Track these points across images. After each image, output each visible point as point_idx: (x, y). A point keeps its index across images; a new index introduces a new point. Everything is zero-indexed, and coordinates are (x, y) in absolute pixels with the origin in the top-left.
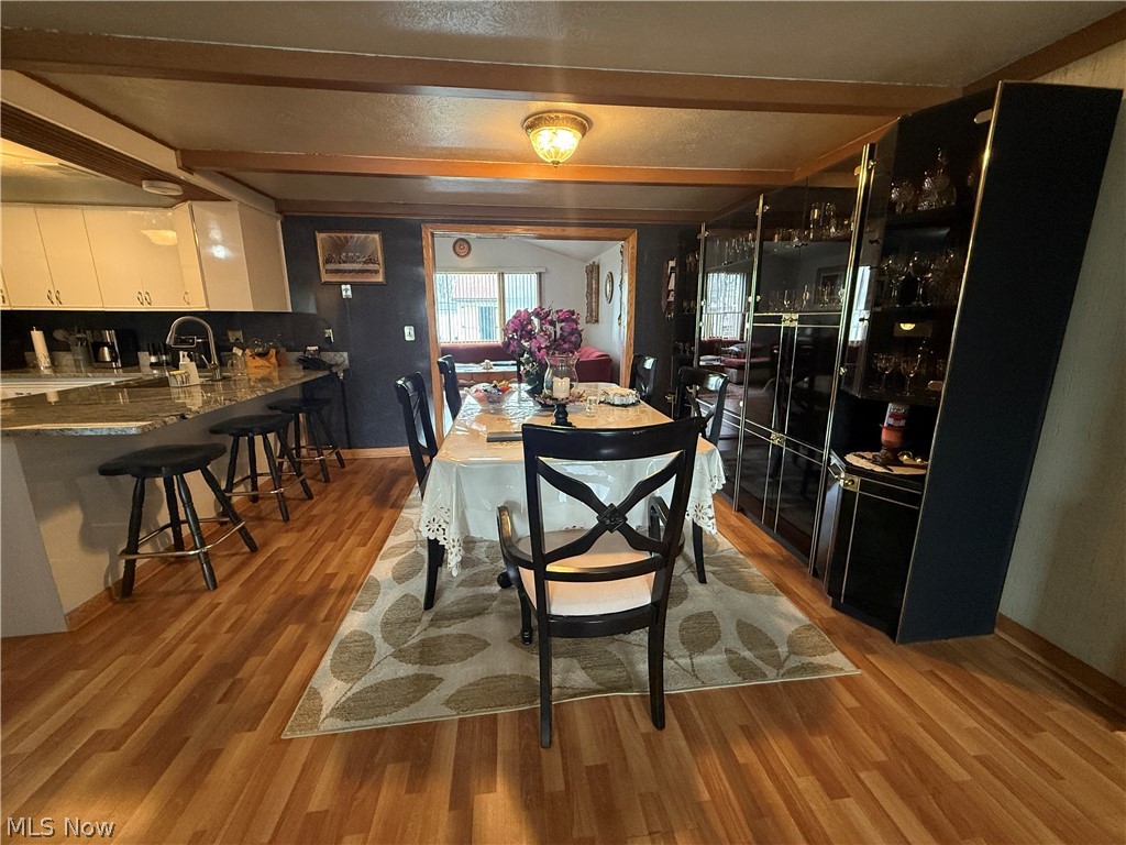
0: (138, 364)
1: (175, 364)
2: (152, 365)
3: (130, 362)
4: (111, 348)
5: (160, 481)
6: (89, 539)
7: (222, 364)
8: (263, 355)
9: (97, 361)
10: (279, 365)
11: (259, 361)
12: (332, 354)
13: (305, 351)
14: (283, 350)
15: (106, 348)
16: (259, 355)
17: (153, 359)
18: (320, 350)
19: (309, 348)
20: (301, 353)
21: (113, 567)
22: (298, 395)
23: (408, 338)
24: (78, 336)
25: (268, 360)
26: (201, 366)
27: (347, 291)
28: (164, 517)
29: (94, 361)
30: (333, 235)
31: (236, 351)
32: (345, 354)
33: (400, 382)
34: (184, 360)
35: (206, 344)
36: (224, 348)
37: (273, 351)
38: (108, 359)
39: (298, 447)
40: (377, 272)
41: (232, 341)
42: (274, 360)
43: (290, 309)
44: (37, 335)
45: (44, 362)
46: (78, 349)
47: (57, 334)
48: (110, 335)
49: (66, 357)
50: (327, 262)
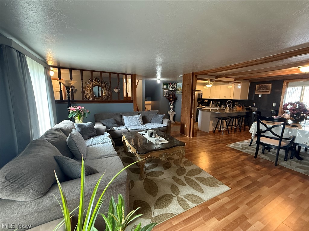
1: (226, 107)
2: (223, 107)
3: (220, 106)
4: (219, 104)
5: (221, 120)
6: (213, 125)
7: (233, 108)
10: (242, 109)
11: (239, 108)
12: (253, 108)
14: (244, 106)
16: (239, 107)
18: (251, 107)
19: (249, 106)
20: (247, 107)
21: (214, 129)
22: (245, 114)
23: (273, 106)
24: (215, 102)
26: (229, 108)
27: (260, 96)
28: (220, 126)
29: (216, 106)
30: (260, 85)
31: (236, 106)
32: (257, 108)
33: (272, 111)
34: (227, 106)
35: (231, 104)
36: (234, 105)
37: (242, 106)
39: (242, 124)
40: (269, 92)
41: (236, 104)
42: (241, 108)
43: (247, 99)
44: (211, 102)
45: (211, 105)
46: (215, 104)
47: (213, 102)
48: (219, 102)
49: (213, 105)
50: (257, 90)
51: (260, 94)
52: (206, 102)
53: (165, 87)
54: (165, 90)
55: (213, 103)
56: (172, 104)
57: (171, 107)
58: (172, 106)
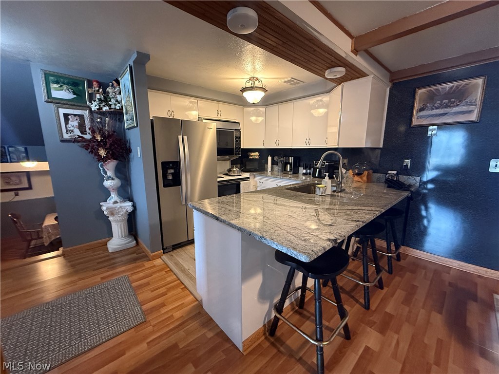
0: (298, 173)
2: (303, 174)
3: (296, 172)
4: (291, 165)
8: (359, 174)
9: (285, 170)
10: (367, 181)
11: (356, 178)
12: (406, 177)
13: (387, 174)
14: (372, 172)
15: (289, 165)
16: (357, 174)
17: (304, 171)
18: (397, 174)
19: (390, 172)
20: (384, 175)
24: (281, 159)
25: (361, 178)
27: (432, 131)
30: (431, 89)
31: (343, 170)
32: (418, 178)
37: (366, 173)
38: (288, 170)
42: (365, 178)
43: (381, 146)
44: (270, 158)
45: (269, 169)
46: (280, 164)
47: (276, 158)
48: (291, 160)
49: (276, 168)
50: (421, 110)
51: (433, 125)
52: (254, 160)
53: (64, 94)
54: (62, 111)
55: (273, 163)
56: (109, 173)
57: (107, 184)
58: (109, 178)
